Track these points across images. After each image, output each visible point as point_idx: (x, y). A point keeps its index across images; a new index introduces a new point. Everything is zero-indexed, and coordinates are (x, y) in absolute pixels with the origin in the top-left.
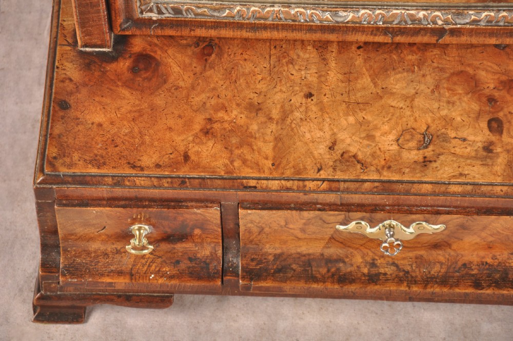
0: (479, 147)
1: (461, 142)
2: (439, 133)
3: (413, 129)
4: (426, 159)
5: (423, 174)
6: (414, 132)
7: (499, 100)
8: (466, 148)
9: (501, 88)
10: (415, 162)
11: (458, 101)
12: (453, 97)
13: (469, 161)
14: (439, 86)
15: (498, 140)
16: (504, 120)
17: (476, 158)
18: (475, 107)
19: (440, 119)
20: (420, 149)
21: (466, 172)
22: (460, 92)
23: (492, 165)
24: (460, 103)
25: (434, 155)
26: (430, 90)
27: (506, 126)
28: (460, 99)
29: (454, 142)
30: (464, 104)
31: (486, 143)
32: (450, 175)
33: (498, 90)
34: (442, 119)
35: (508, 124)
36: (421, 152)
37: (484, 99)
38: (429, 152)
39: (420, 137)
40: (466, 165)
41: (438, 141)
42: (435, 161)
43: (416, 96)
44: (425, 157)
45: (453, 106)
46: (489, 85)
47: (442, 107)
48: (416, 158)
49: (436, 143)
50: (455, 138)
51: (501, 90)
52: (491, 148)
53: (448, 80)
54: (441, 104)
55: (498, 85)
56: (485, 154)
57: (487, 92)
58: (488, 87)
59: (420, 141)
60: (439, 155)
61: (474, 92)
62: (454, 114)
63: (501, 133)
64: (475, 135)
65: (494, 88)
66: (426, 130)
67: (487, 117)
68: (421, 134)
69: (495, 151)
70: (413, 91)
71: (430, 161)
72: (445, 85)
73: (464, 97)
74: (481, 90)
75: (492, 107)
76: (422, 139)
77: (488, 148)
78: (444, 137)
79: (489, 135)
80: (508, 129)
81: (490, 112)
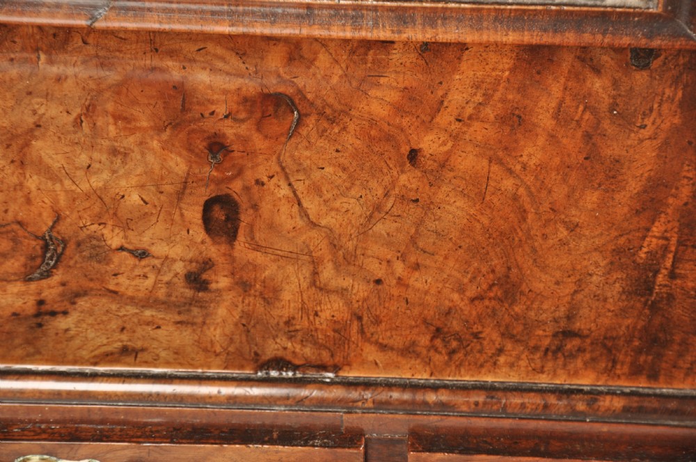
0: (176, 275)
1: (131, 261)
2: (83, 235)
3: (20, 223)
4: (44, 308)
5: (31, 350)
6: (21, 232)
7: (235, 147)
8: (145, 277)
9: (243, 116)
10: (14, 314)
11: (136, 149)
12: (126, 137)
13: (148, 313)
14: (94, 106)
15: (224, 255)
16: (243, 201)
17: (166, 305)
18: (178, 164)
19: (88, 196)
20: (31, 280)
21: (139, 344)
22: (145, 124)
23: (204, 323)
24: (143, 154)
25: (62, 295)
26: (71, 118)
27: (245, 218)
28: (141, 143)
29: (117, 258)
30: (150, 158)
31: (194, 264)
32: (96, 352)
33: (235, 120)
34: (94, 197)
35: (251, 211)
36: (33, 286)
37: (201, 145)
38: (50, 289)
39: (36, 245)
40: (140, 323)
41: (77, 257)
42: (65, 313)
43: (37, 133)
44: (41, 303)
45: (124, 163)
46: (213, 108)
47: (96, 166)
48: (19, 303)
49: (72, 263)
50: (122, 249)
51: (243, 121)
52: (204, 276)
53: (119, 93)
54: (96, 155)
55: (235, 107)
56: (189, 293)
57: (209, 125)
58: (212, 113)
59: (33, 258)
60: (78, 295)
61: (176, 125)
62: (123, 183)
63: (232, 236)
64: (169, 240)
65: (226, 117)
66: (52, 227)
67: (204, 194)
68: (37, 237)
69: (213, 286)
70: (31, 120)
71: (53, 314)
72: (110, 107)
73: (152, 138)
74: (195, 120)
75: (218, 166)
76: (39, 251)
77: (197, 280)
78: (94, 247)
79: (203, 242)
80: (251, 227)
81: (211, 180)
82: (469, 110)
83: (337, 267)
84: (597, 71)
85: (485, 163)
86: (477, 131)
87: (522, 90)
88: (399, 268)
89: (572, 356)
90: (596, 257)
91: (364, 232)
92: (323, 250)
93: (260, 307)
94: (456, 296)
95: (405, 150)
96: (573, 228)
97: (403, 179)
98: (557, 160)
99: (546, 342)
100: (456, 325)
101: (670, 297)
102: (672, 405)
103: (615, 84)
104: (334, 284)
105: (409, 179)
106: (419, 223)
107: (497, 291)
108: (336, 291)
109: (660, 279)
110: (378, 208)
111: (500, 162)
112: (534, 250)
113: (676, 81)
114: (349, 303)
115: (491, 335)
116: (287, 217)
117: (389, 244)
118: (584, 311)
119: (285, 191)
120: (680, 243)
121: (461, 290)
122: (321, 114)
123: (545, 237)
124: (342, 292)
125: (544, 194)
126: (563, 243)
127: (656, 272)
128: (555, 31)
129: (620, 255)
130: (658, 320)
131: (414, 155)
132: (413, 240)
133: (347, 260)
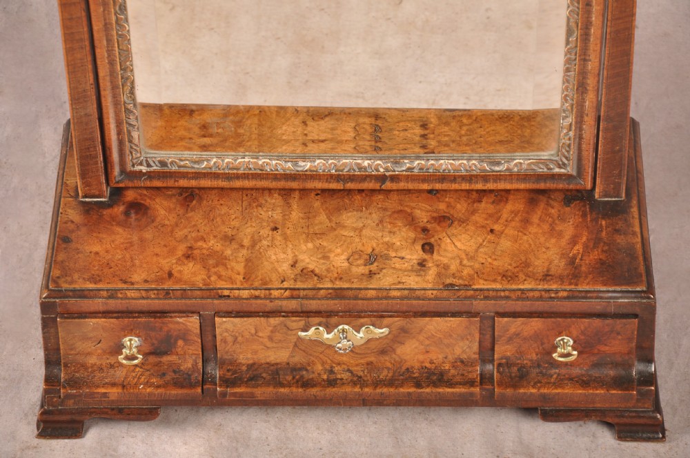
0: (414, 263)
1: (399, 260)
2: (382, 254)
3: (361, 251)
5: (369, 283)
6: (362, 253)
7: (431, 230)
8: (404, 264)
9: (433, 222)
10: (362, 274)
12: (394, 228)
13: (406, 273)
14: (383, 221)
15: (430, 258)
16: (435, 244)
17: (412, 271)
18: (412, 235)
19: (382, 244)
20: (366, 265)
21: (404, 281)
22: (400, 225)
23: (425, 275)
24: (400, 232)
25: (378, 269)
26: (375, 224)
27: (436, 248)
28: (399, 230)
29: (393, 259)
30: (403, 233)
31: (420, 260)
32: (390, 283)
33: (430, 223)
34: (385, 244)
35: (438, 246)
36: (367, 267)
37: (419, 230)
38: (374, 267)
39: (367, 257)
40: (404, 275)
41: (381, 260)
42: (379, 274)
43: (364, 228)
44: (371, 271)
45: (394, 235)
46: (423, 220)
47: (384, 236)
48: (363, 271)
49: (379, 261)
50: (395, 257)
52: (424, 263)
53: (390, 217)
54: (385, 233)
55: (430, 219)
56: (419, 268)
57: (421, 224)
59: (367, 260)
60: (382, 269)
61: (411, 225)
62: (394, 240)
63: (432, 253)
64: (411, 255)
65: (427, 222)
66: (372, 252)
67: (421, 242)
68: (367, 255)
69: (427, 266)
70: (362, 225)
71: (375, 274)
72: (388, 220)
73: (403, 228)
74: (416, 223)
75: (426, 235)
77: (422, 264)
78: (386, 257)
79: (422, 255)
80: (438, 250)
81: (424, 238)
82: (510, 219)
83: (468, 260)
84: (553, 208)
85: (517, 232)
86: (513, 224)
87: (527, 213)
88: (489, 260)
89: (549, 281)
90: (555, 255)
91: (477, 251)
92: (463, 256)
93: (443, 271)
94: (509, 267)
95: (489, 229)
96: (548, 248)
97: (489, 237)
98: (541, 231)
99: (540, 278)
100: (510, 274)
101: (581, 265)
102: (583, 294)
103: (559, 211)
104: (467, 264)
105: (491, 237)
106: (495, 248)
107: (523, 265)
108: (469, 266)
109: (577, 261)
110: (481, 245)
111: (521, 232)
112: (534, 254)
113: (579, 210)
114: (473, 269)
115: (522, 276)
116: (450, 248)
117: (486, 254)
118: (553, 269)
119: (449, 241)
120: (583, 251)
121: (511, 265)
122: (459, 221)
123: (538, 251)
124: (471, 266)
125: (537, 240)
126: (544, 252)
127: (576, 259)
128: (537, 183)
129: (563, 255)
130: (577, 271)
131: (492, 231)
132: (494, 253)
133: (471, 258)
